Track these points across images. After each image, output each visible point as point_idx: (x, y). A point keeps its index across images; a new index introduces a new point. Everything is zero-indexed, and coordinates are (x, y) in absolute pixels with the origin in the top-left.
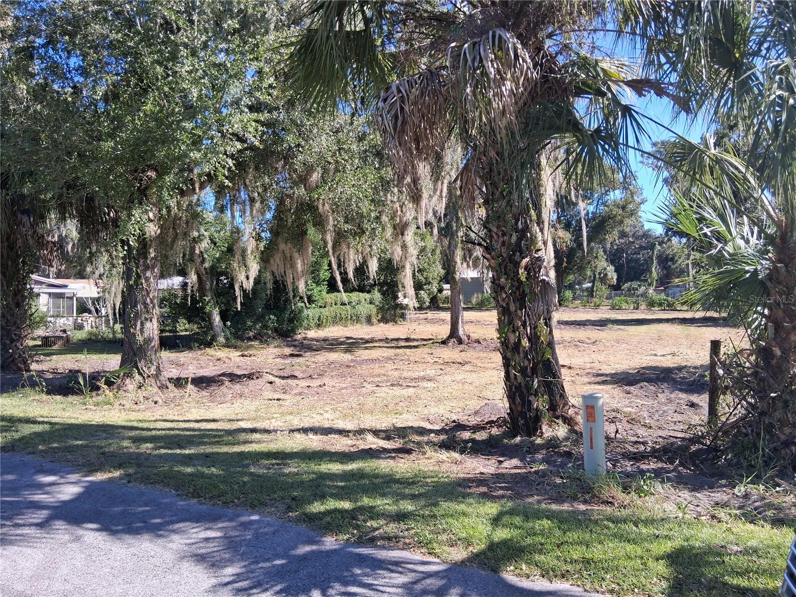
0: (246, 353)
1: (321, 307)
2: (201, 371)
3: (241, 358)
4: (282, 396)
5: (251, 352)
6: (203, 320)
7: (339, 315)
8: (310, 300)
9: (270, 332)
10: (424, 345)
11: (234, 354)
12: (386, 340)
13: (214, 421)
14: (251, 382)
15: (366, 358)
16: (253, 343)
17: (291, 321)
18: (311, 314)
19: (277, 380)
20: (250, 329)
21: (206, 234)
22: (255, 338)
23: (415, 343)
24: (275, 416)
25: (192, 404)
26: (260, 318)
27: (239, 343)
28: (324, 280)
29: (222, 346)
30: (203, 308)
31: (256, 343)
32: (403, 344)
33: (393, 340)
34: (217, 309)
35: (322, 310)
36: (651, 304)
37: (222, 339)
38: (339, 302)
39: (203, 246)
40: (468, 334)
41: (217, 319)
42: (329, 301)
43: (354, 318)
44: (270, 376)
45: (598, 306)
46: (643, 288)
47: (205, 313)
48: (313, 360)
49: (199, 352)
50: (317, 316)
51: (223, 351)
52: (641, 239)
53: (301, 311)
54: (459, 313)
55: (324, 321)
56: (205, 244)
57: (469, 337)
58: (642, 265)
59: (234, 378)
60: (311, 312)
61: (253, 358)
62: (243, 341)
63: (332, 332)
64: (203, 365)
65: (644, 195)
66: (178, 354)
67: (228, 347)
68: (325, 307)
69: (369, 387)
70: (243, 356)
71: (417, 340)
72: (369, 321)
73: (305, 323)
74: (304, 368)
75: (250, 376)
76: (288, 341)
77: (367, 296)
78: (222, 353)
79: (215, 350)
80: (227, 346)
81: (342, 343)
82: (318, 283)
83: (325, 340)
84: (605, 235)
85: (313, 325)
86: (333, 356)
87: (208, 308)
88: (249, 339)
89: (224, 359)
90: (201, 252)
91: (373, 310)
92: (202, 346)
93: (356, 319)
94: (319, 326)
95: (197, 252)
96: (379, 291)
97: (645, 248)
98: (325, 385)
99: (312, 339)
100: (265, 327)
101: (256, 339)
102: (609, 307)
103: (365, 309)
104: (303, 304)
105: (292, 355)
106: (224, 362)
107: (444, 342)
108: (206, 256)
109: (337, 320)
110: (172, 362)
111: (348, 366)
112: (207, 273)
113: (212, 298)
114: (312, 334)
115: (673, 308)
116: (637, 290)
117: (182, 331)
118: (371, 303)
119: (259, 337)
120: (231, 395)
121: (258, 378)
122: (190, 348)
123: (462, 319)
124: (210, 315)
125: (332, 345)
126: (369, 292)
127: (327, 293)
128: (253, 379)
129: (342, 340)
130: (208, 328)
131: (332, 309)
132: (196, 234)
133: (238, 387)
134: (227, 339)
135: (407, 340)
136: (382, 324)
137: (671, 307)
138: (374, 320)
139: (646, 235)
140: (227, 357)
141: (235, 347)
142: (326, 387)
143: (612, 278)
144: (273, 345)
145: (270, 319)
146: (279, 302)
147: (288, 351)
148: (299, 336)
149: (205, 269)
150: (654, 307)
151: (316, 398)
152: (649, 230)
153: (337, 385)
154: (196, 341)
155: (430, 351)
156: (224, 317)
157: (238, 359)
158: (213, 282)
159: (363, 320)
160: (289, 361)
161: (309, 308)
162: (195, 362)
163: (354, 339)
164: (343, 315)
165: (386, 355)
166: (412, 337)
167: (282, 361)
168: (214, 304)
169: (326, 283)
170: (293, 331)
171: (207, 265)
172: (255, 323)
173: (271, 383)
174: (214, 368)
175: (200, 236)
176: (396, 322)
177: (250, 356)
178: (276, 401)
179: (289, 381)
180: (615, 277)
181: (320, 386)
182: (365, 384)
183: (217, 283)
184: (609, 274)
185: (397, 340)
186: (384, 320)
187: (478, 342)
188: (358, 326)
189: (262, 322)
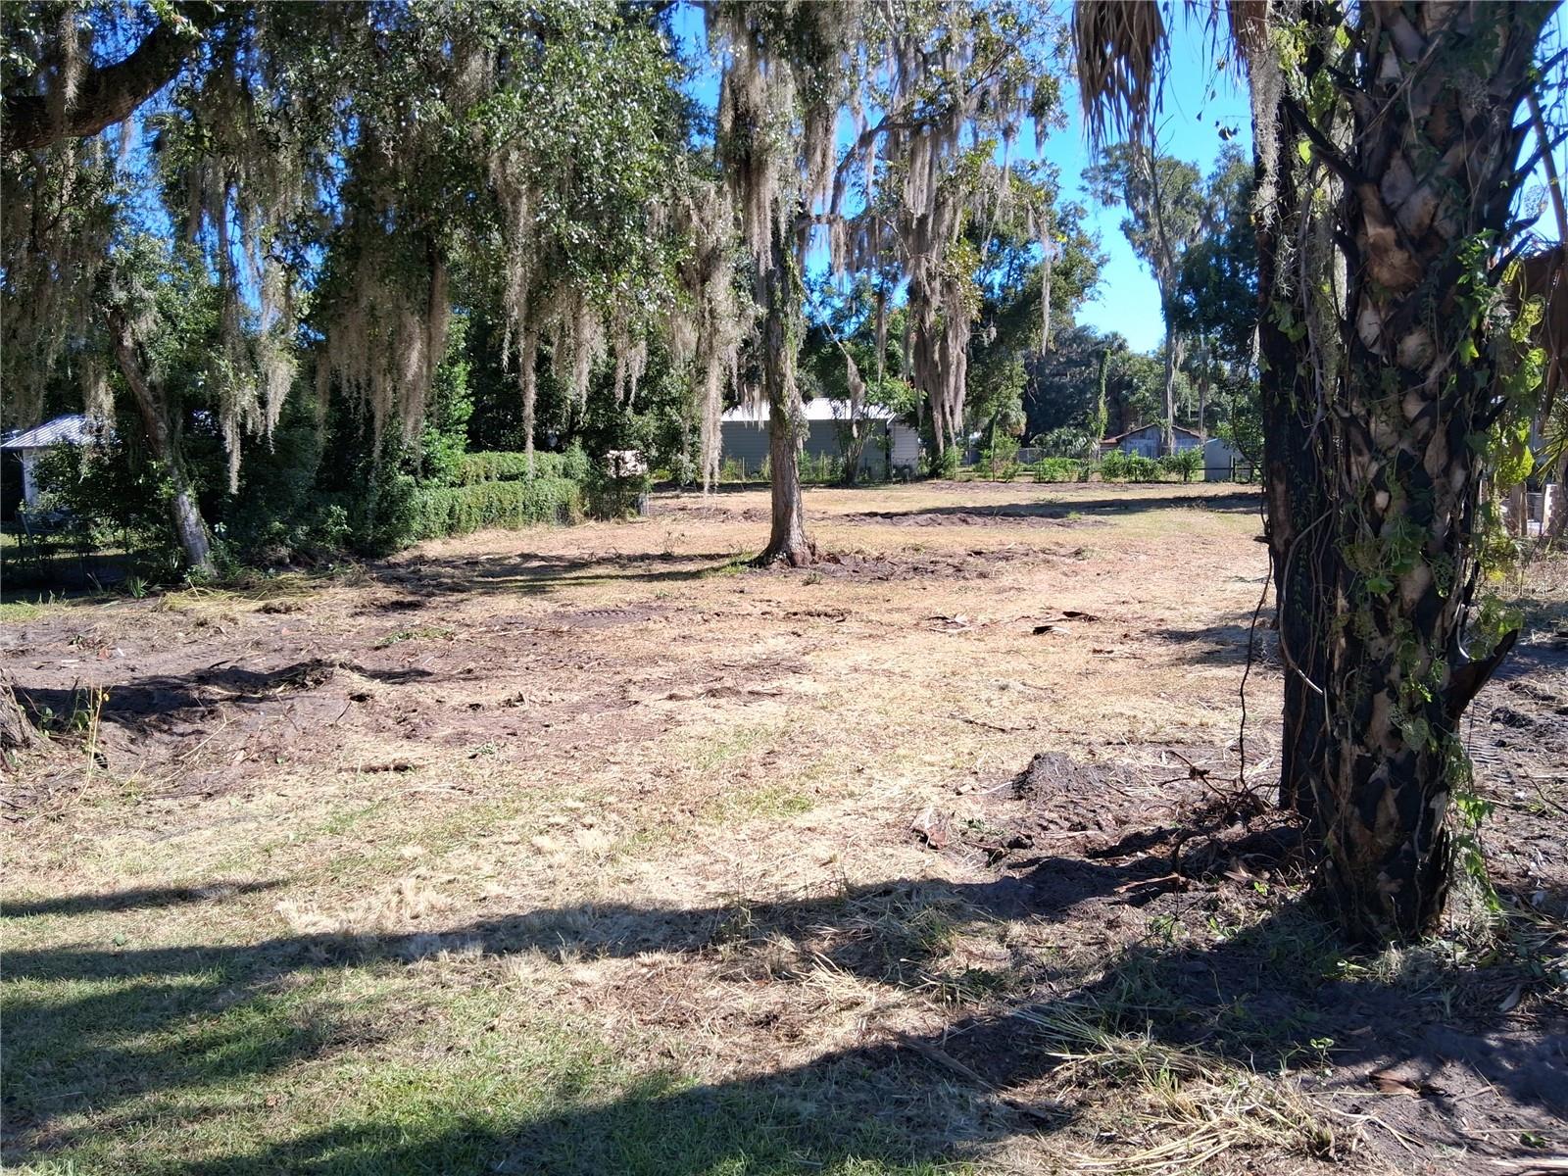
0: (275, 602)
1: (453, 484)
2: (152, 659)
3: (264, 617)
4: (406, 752)
5: (289, 601)
6: (155, 519)
7: (496, 503)
8: (428, 468)
9: (332, 547)
10: (716, 570)
11: (244, 609)
12: (617, 560)
13: (183, 895)
14: (304, 703)
15: (590, 607)
16: (291, 575)
17: (383, 517)
18: (431, 502)
19: (377, 687)
20: (278, 538)
21: (148, 294)
22: (296, 561)
23: (691, 567)
24: (408, 851)
25: (111, 810)
26: (305, 513)
27: (255, 576)
28: (459, 422)
29: (211, 585)
30: (151, 488)
31: (295, 576)
32: (660, 568)
33: (632, 559)
34: (190, 491)
35: (456, 491)
36: (1111, 472)
37: (205, 567)
38: (494, 474)
39: (144, 326)
40: (811, 541)
41: (191, 514)
42: (472, 470)
43: (533, 509)
44: (356, 676)
45: (1012, 476)
46: (1082, 440)
47: (157, 502)
48: (458, 616)
49: (150, 603)
50: (445, 505)
51: (212, 598)
52: (1071, 345)
53: (406, 494)
54: (791, 494)
55: (463, 517)
56: (146, 325)
57: (813, 548)
58: (1071, 396)
59: (247, 686)
60: (431, 497)
61: (295, 616)
62: (266, 569)
63: (484, 543)
64: (158, 641)
65: (1104, 249)
66: (90, 610)
67: (227, 587)
68: (462, 484)
69: (655, 704)
70: (267, 610)
71: (690, 558)
72: (564, 515)
73: (416, 526)
74: (441, 641)
75: (293, 677)
76: (379, 567)
77: (557, 459)
78: (210, 606)
79: (192, 594)
80: (226, 583)
81: (515, 570)
82: (444, 429)
83: (472, 562)
84: (1031, 331)
85: (436, 527)
86: (507, 604)
87: (165, 489)
88: (280, 565)
89: (217, 622)
90: (140, 345)
91: (572, 490)
92: (157, 587)
93: (536, 512)
94: (451, 529)
95: (128, 342)
96: (584, 447)
97: (1077, 364)
98: (521, 699)
99: (436, 562)
100: (318, 533)
101: (298, 564)
102: (1032, 479)
103: (556, 489)
104: (410, 479)
105: (398, 606)
106: (218, 631)
107: (761, 562)
108: (152, 354)
109: (494, 515)
110: (72, 635)
111: (557, 633)
112: (157, 399)
113: (175, 461)
114: (434, 548)
115: (1152, 478)
116: (1070, 443)
117: (107, 546)
118: (566, 474)
119: (307, 559)
120: (240, 756)
121: (318, 682)
122: (125, 592)
123: (799, 509)
124: (172, 507)
125: (493, 575)
126: (559, 450)
127: (466, 451)
128: (304, 685)
129: (512, 562)
130: (168, 538)
131: (479, 489)
132: (120, 296)
133: (261, 720)
134: (222, 566)
135: (666, 557)
136: (592, 523)
137: (1149, 477)
138: (576, 513)
139: (1080, 338)
140: (225, 617)
141: (246, 589)
142: (525, 707)
143: (1019, 423)
144: (343, 578)
145: (330, 514)
146: (349, 474)
147: (386, 594)
148: (406, 555)
149: (153, 387)
150: (1117, 476)
151: (512, 751)
152: (1085, 328)
153: (556, 697)
154: (142, 573)
155: (732, 584)
156: (209, 509)
157: (255, 620)
158: (174, 422)
159: (551, 512)
160: (392, 623)
161: (426, 487)
162: (134, 633)
163: (543, 559)
164: (506, 504)
165: (633, 597)
166: (678, 551)
167: (376, 622)
168: (183, 479)
169: (463, 427)
170: (388, 544)
171: (155, 376)
172: (291, 524)
173: (361, 698)
174: (188, 650)
175: (131, 300)
176: (622, 517)
177: (288, 610)
178: (392, 776)
179: (411, 688)
180: (1024, 421)
181: (509, 703)
182: (634, 693)
183: (188, 427)
184: (1013, 414)
185: (644, 557)
186: (598, 513)
187: (834, 559)
188: (541, 527)
189: (308, 522)
